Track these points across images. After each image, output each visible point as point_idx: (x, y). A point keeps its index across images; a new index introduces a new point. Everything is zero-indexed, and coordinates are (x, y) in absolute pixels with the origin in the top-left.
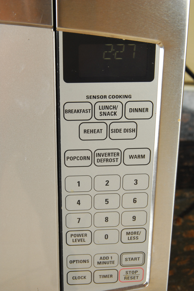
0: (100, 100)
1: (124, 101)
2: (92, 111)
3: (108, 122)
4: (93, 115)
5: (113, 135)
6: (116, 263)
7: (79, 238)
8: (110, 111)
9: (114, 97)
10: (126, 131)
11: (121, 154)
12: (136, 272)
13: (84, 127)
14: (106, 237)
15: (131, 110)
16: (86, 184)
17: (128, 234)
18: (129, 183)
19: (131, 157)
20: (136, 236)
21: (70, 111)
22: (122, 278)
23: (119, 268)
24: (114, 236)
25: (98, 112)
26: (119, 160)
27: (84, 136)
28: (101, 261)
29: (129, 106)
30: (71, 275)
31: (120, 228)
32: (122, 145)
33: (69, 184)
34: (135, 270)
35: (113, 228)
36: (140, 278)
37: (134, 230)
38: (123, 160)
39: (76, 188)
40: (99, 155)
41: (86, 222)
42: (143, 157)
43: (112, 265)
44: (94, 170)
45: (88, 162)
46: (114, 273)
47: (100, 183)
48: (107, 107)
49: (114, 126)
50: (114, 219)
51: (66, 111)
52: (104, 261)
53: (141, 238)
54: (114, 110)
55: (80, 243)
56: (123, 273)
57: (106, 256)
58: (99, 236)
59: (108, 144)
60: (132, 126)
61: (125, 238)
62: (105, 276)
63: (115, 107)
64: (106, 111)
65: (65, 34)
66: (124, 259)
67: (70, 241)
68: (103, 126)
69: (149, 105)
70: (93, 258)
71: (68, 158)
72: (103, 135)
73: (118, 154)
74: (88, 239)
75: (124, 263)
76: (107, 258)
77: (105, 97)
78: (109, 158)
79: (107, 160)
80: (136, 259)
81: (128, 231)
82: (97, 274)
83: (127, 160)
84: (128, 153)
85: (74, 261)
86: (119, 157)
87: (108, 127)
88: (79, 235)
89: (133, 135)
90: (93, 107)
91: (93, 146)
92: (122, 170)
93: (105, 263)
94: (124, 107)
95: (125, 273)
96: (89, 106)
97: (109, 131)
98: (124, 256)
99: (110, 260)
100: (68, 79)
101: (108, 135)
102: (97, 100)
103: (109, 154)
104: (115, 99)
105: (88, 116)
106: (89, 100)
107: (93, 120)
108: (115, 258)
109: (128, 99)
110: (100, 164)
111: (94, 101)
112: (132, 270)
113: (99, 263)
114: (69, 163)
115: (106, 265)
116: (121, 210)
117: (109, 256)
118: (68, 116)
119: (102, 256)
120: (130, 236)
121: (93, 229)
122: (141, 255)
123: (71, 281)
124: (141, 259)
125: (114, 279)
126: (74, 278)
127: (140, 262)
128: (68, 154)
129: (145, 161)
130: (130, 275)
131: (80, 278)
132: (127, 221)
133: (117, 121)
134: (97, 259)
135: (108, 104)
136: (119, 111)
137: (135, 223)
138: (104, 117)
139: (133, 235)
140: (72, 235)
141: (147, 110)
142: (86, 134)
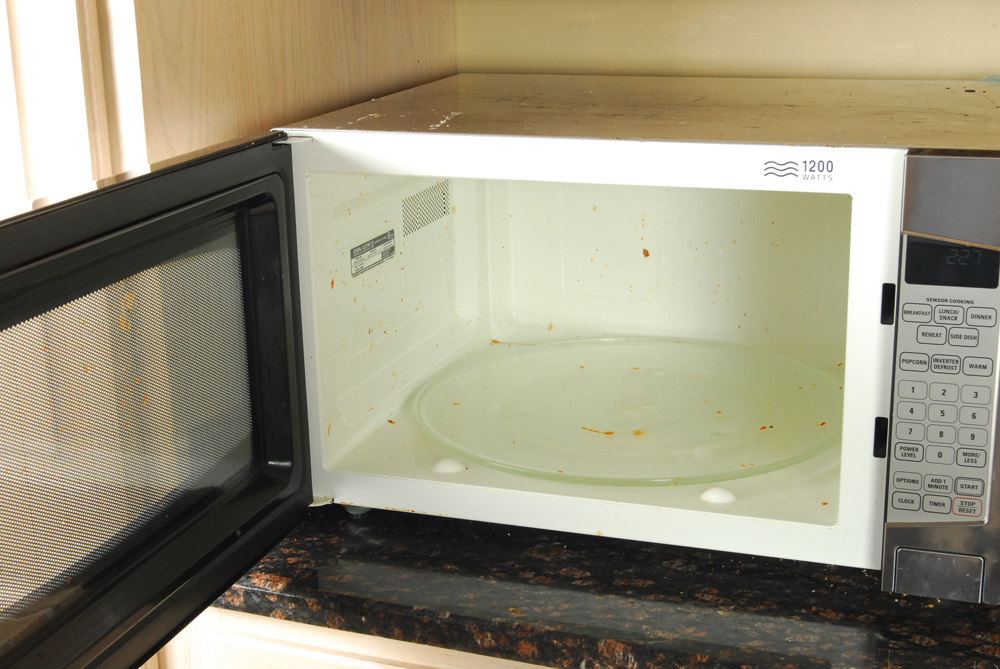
0: (941, 303)
1: (966, 306)
2: (932, 313)
3: (948, 327)
4: (933, 318)
5: (953, 341)
6: (950, 489)
7: (909, 452)
8: (951, 315)
9: (955, 301)
10: (967, 337)
11: (960, 362)
12: (974, 503)
13: (923, 329)
14: (940, 455)
15: (973, 316)
16: (921, 391)
17: (965, 454)
18: (968, 396)
19: (971, 366)
20: (974, 458)
21: (909, 312)
22: (956, 510)
23: (953, 495)
24: (948, 454)
25: (937, 315)
26: (958, 368)
27: (922, 339)
28: (933, 483)
29: (971, 311)
30: (898, 496)
31: (958, 446)
32: (962, 353)
33: (903, 389)
34: (972, 501)
35: (948, 445)
36: (978, 513)
37: (972, 451)
38: (962, 369)
39: (910, 394)
40: (937, 360)
41: (917, 435)
42: (985, 367)
43: (945, 491)
44: (929, 376)
45: (925, 367)
46: (947, 502)
47: (936, 392)
48: (948, 311)
49: (954, 332)
50: (949, 436)
51: (905, 312)
52: (936, 484)
53: (980, 461)
54: (955, 315)
55: (910, 458)
56: (957, 503)
57: (938, 478)
58: (932, 453)
59: (947, 350)
60: (973, 333)
61: (961, 459)
62: (936, 504)
63: (955, 312)
64: (947, 315)
65: (909, 236)
66: (959, 486)
67: (899, 456)
68: (942, 331)
70: (923, 479)
71: (904, 360)
72: (942, 340)
73: (957, 361)
74: (919, 455)
75: (959, 490)
76: (940, 481)
77: (946, 300)
78: (947, 364)
79: (945, 367)
80: (973, 487)
81: (966, 451)
82: (927, 500)
83: (967, 370)
84: (968, 362)
85: (901, 480)
86: (958, 365)
87: (948, 332)
88: (909, 449)
89: (974, 342)
90: (933, 310)
91: (931, 350)
92: (961, 379)
93: (936, 487)
94: (965, 313)
95: (959, 504)
96: (928, 309)
97: (949, 336)
98: (960, 482)
99: (943, 484)
100: (909, 280)
101: (947, 340)
102: (937, 303)
103: (947, 361)
104: (956, 304)
105: (927, 318)
106: (929, 303)
107: (932, 323)
108: (949, 483)
109: (970, 305)
110: (937, 370)
111: (934, 304)
112: (968, 501)
113: (930, 486)
114: (904, 366)
115: (938, 490)
116: (958, 425)
117: (943, 478)
119: (935, 477)
120: (967, 457)
121: (925, 443)
122: (979, 484)
123: (897, 504)
124: (980, 488)
125: (946, 509)
126: (900, 501)
127: (978, 491)
128: (904, 356)
129: (987, 372)
130: (966, 507)
131: (907, 501)
132: (965, 439)
133: (957, 326)
134: (928, 481)
135: (949, 308)
136: (960, 317)
137: (973, 443)
138: (944, 321)
139: (971, 457)
140: (901, 448)
141: (990, 317)
142: (924, 337)
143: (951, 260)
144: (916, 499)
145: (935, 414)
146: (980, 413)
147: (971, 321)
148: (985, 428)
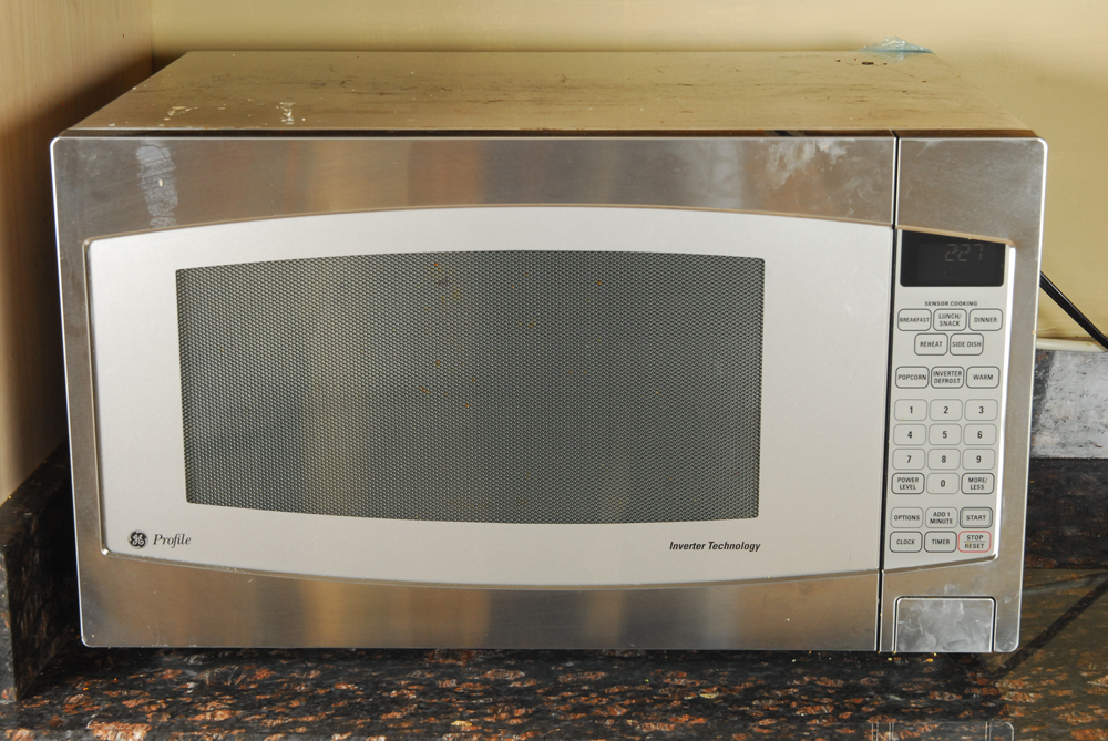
0: (941, 307)
1: (969, 308)
2: (931, 319)
3: (949, 334)
4: (932, 324)
5: (955, 350)
6: (954, 522)
7: (908, 483)
8: (952, 320)
9: (956, 303)
10: (970, 344)
11: (963, 373)
12: (981, 537)
13: (922, 338)
14: (943, 484)
15: (977, 320)
16: (920, 411)
17: (971, 480)
18: (973, 412)
19: (976, 377)
20: (981, 483)
21: (906, 320)
22: (962, 546)
23: (958, 530)
24: (952, 482)
25: (937, 321)
26: (961, 381)
27: (920, 350)
28: (936, 518)
29: (975, 314)
30: (896, 537)
31: (961, 472)
32: (965, 362)
33: (899, 410)
34: (979, 534)
35: (951, 472)
36: (986, 547)
37: (978, 476)
38: (965, 381)
39: (908, 415)
40: (937, 373)
41: (917, 463)
42: (991, 377)
43: (949, 525)
44: (930, 393)
45: (923, 383)
46: (952, 537)
48: (949, 316)
49: (956, 339)
50: (952, 461)
51: (901, 320)
52: (939, 518)
53: (988, 487)
54: (957, 320)
55: (909, 491)
56: (963, 538)
57: (941, 510)
58: (934, 483)
59: (949, 360)
60: (977, 339)
61: (967, 486)
62: (939, 542)
63: (957, 316)
64: (947, 320)
65: (905, 233)
66: (965, 518)
67: (896, 489)
68: (942, 338)
69: (997, 314)
70: (925, 513)
71: (900, 376)
72: (942, 349)
73: (960, 373)
74: (919, 486)
75: (965, 523)
76: (943, 514)
77: (947, 303)
78: (949, 377)
79: (947, 380)
80: (980, 517)
81: (971, 476)
82: (929, 538)
84: (972, 372)
85: (900, 517)
86: (961, 377)
87: (949, 340)
88: (908, 480)
89: (979, 349)
90: (932, 315)
91: (931, 362)
92: (964, 393)
93: (940, 521)
94: (968, 316)
95: (966, 539)
96: (926, 314)
97: (950, 344)
98: (966, 513)
99: (947, 517)
100: (905, 283)
101: (948, 349)
102: (937, 307)
103: (949, 373)
104: (958, 307)
105: (925, 325)
106: (928, 307)
107: (932, 330)
108: (954, 516)
109: (973, 307)
110: (938, 385)
111: (933, 308)
112: (975, 534)
113: (932, 521)
114: (901, 382)
115: (941, 525)
116: (962, 447)
117: (946, 511)
118: (903, 325)
119: (937, 511)
120: (973, 483)
121: (926, 471)
122: (987, 513)
123: (895, 547)
124: (988, 518)
125: (951, 546)
126: (899, 542)
127: (985, 522)
128: (901, 372)
129: (993, 383)
130: (973, 541)
131: (906, 542)
132: (971, 463)
133: (960, 332)
134: (930, 516)
135: (949, 312)
136: (962, 321)
137: (980, 466)
138: (944, 327)
139: (978, 482)
140: (899, 479)
141: (995, 319)
142: (923, 348)
143: (950, 256)
144: (917, 537)
145: (936, 436)
146: (986, 431)
147: (975, 326)
148: (992, 448)
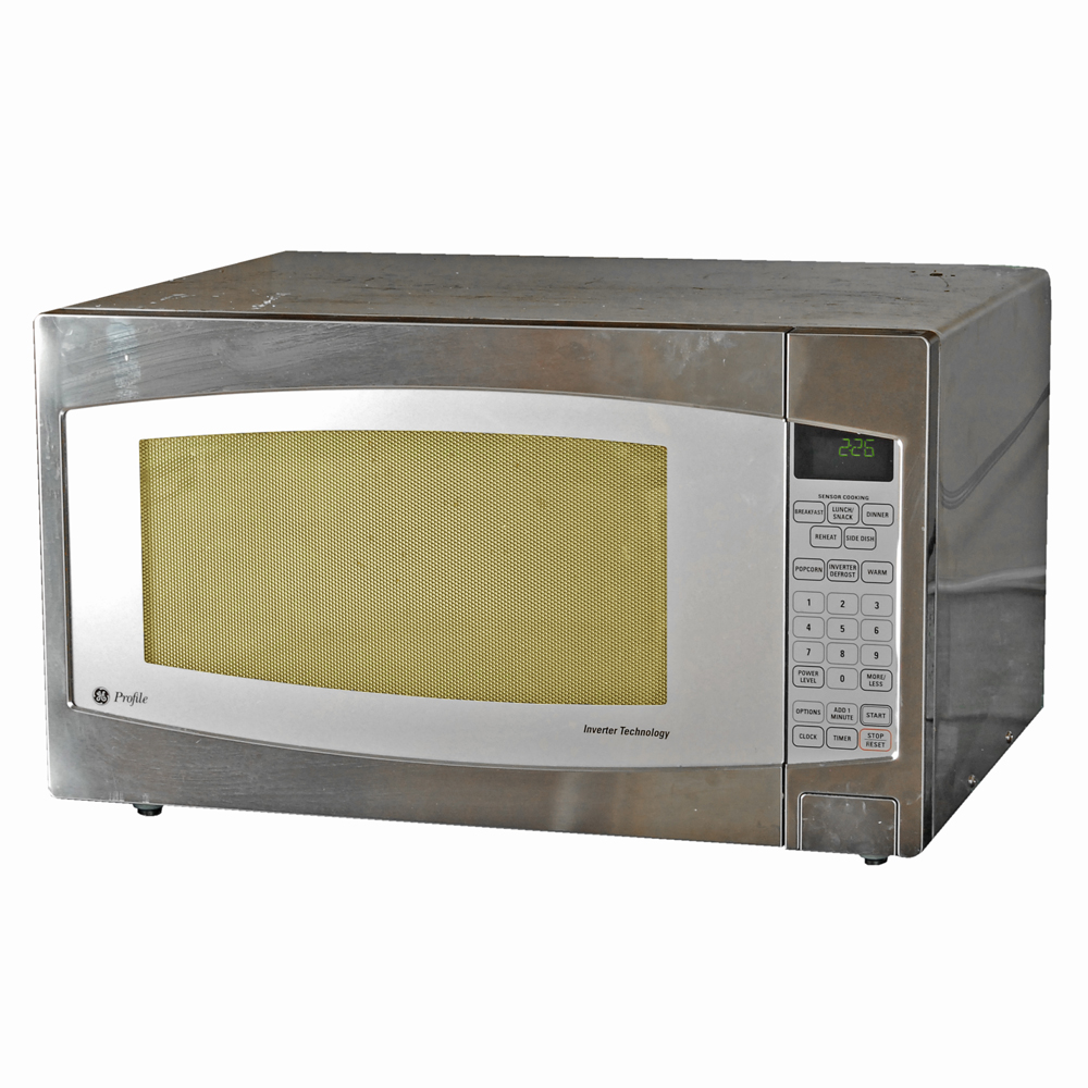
0: (833, 500)
1: (861, 502)
2: (825, 512)
3: (843, 527)
4: (826, 517)
5: (849, 543)
6: (855, 718)
7: (809, 677)
8: (845, 514)
9: (848, 497)
10: (863, 538)
11: (858, 567)
12: (882, 735)
13: (816, 531)
14: (842, 679)
15: (869, 514)
17: (869, 676)
18: (869, 608)
19: (870, 572)
20: (880, 680)
21: (801, 512)
22: (863, 744)
23: (859, 727)
24: (851, 677)
25: (831, 514)
26: (856, 575)
27: (816, 542)
28: (837, 713)
29: (867, 509)
30: (798, 731)
31: (861, 667)
32: (860, 556)
33: (798, 602)
34: (880, 733)
35: (850, 667)
36: (887, 747)
37: (876, 673)
38: (860, 576)
39: (805, 607)
40: (833, 566)
41: (817, 656)
42: (885, 573)
43: (850, 722)
44: (826, 586)
45: (819, 575)
46: (853, 734)
47: (834, 605)
48: (842, 509)
49: (850, 532)
50: (851, 656)
51: (796, 511)
52: (840, 713)
53: (886, 684)
54: (849, 513)
55: (810, 684)
56: (864, 735)
57: (842, 706)
58: (833, 677)
59: (842, 554)
60: (870, 533)
61: (866, 682)
62: (841, 738)
63: (850, 510)
64: (841, 513)
65: (797, 425)
66: (865, 715)
67: (798, 682)
68: (837, 532)
69: (888, 509)
70: (825, 708)
71: (797, 568)
72: (837, 543)
73: (855, 567)
74: (819, 680)
76: (843, 710)
77: (839, 497)
78: (844, 571)
79: (842, 574)
80: (880, 715)
81: (870, 672)
82: (831, 733)
83: (867, 577)
84: (867, 567)
85: (802, 711)
86: (856, 571)
87: (843, 533)
88: (808, 673)
89: (871, 544)
90: (826, 508)
91: (827, 555)
92: (860, 588)
93: (840, 717)
94: (860, 510)
95: (867, 736)
96: (820, 507)
97: (844, 538)
98: (866, 710)
99: (847, 713)
100: (799, 475)
101: (843, 542)
102: (830, 500)
103: (844, 567)
104: (850, 501)
105: (819, 518)
106: (821, 500)
107: (826, 523)
108: (854, 712)
109: (866, 501)
110: (834, 578)
111: (826, 501)
112: (875, 732)
113: (833, 717)
114: (798, 574)
115: (842, 721)
116: (859, 642)
117: (846, 707)
118: (799, 517)
119: (838, 706)
120: (872, 680)
121: (825, 665)
122: (886, 711)
123: (798, 741)
124: (887, 716)
125: (852, 744)
126: (802, 736)
127: (886, 721)
128: (798, 563)
129: (887, 578)
130: (874, 740)
131: (809, 737)
132: (869, 659)
133: (853, 526)
134: (831, 711)
135: (843, 506)
136: (855, 514)
137: (878, 662)
138: (838, 521)
139: (876, 679)
140: (800, 672)
141: (887, 515)
142: (818, 540)
143: (844, 451)
144: (818, 732)
145: (834, 631)
146: (882, 626)
147: (868, 520)
148: (890, 644)
